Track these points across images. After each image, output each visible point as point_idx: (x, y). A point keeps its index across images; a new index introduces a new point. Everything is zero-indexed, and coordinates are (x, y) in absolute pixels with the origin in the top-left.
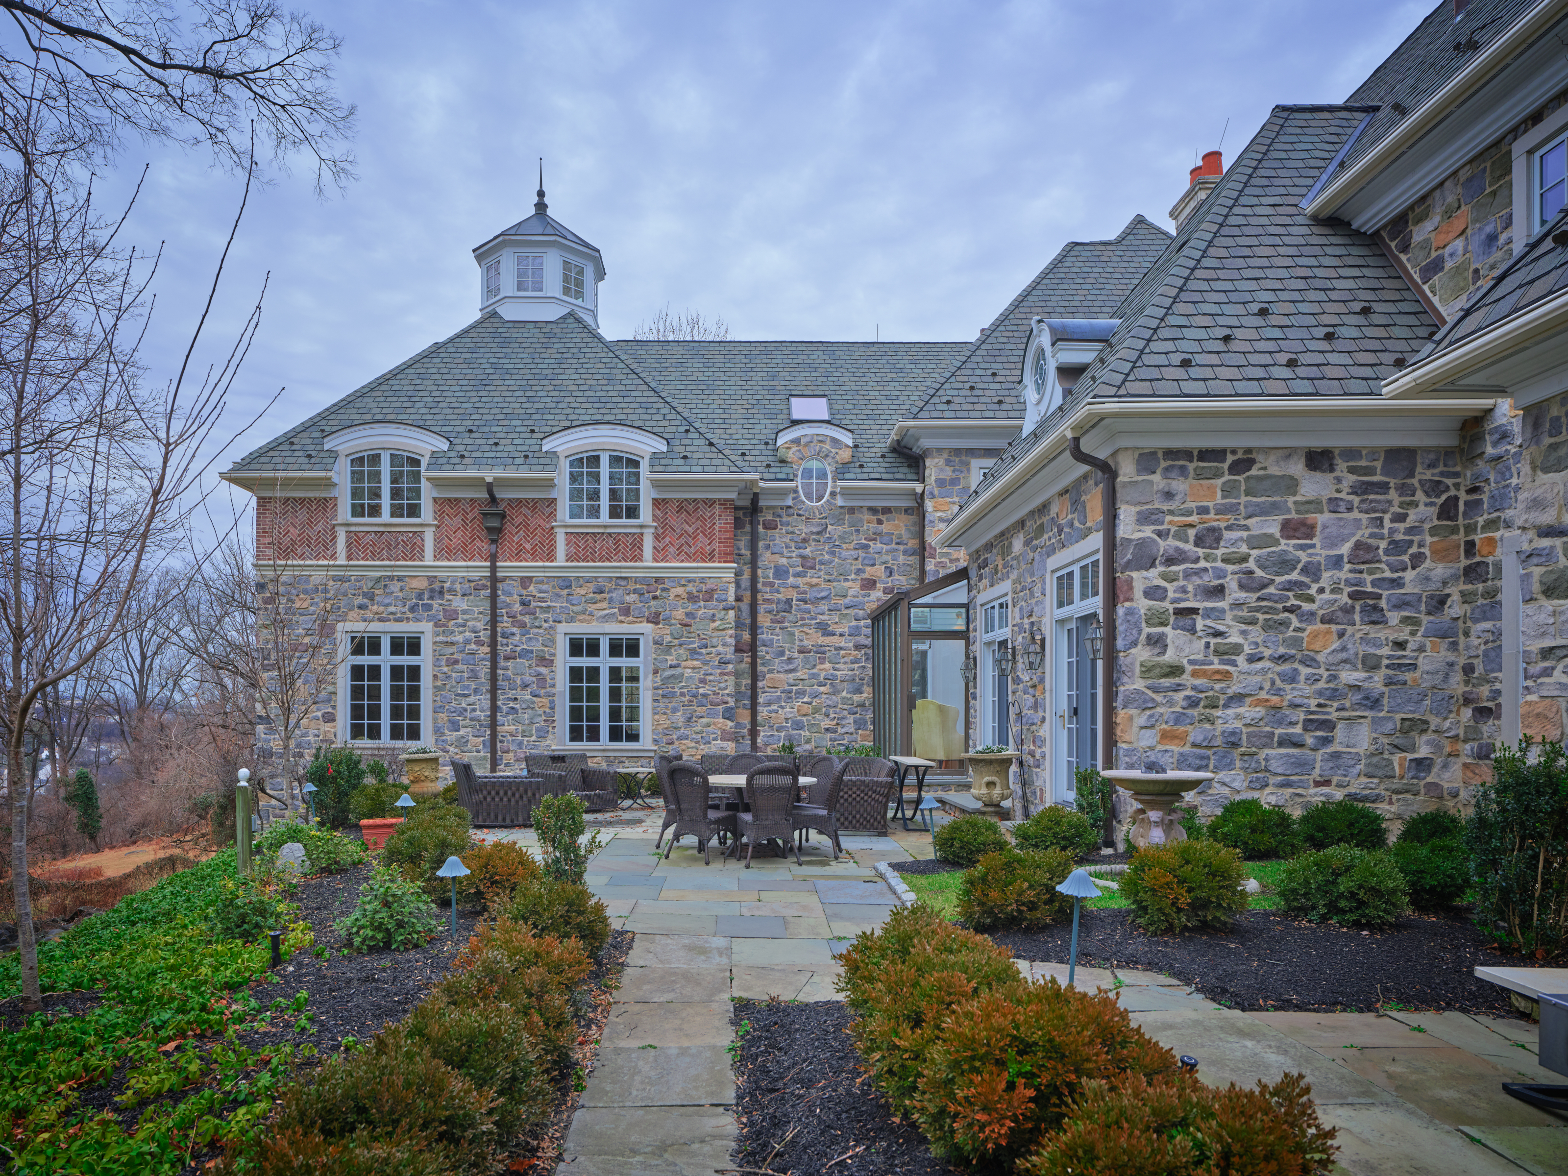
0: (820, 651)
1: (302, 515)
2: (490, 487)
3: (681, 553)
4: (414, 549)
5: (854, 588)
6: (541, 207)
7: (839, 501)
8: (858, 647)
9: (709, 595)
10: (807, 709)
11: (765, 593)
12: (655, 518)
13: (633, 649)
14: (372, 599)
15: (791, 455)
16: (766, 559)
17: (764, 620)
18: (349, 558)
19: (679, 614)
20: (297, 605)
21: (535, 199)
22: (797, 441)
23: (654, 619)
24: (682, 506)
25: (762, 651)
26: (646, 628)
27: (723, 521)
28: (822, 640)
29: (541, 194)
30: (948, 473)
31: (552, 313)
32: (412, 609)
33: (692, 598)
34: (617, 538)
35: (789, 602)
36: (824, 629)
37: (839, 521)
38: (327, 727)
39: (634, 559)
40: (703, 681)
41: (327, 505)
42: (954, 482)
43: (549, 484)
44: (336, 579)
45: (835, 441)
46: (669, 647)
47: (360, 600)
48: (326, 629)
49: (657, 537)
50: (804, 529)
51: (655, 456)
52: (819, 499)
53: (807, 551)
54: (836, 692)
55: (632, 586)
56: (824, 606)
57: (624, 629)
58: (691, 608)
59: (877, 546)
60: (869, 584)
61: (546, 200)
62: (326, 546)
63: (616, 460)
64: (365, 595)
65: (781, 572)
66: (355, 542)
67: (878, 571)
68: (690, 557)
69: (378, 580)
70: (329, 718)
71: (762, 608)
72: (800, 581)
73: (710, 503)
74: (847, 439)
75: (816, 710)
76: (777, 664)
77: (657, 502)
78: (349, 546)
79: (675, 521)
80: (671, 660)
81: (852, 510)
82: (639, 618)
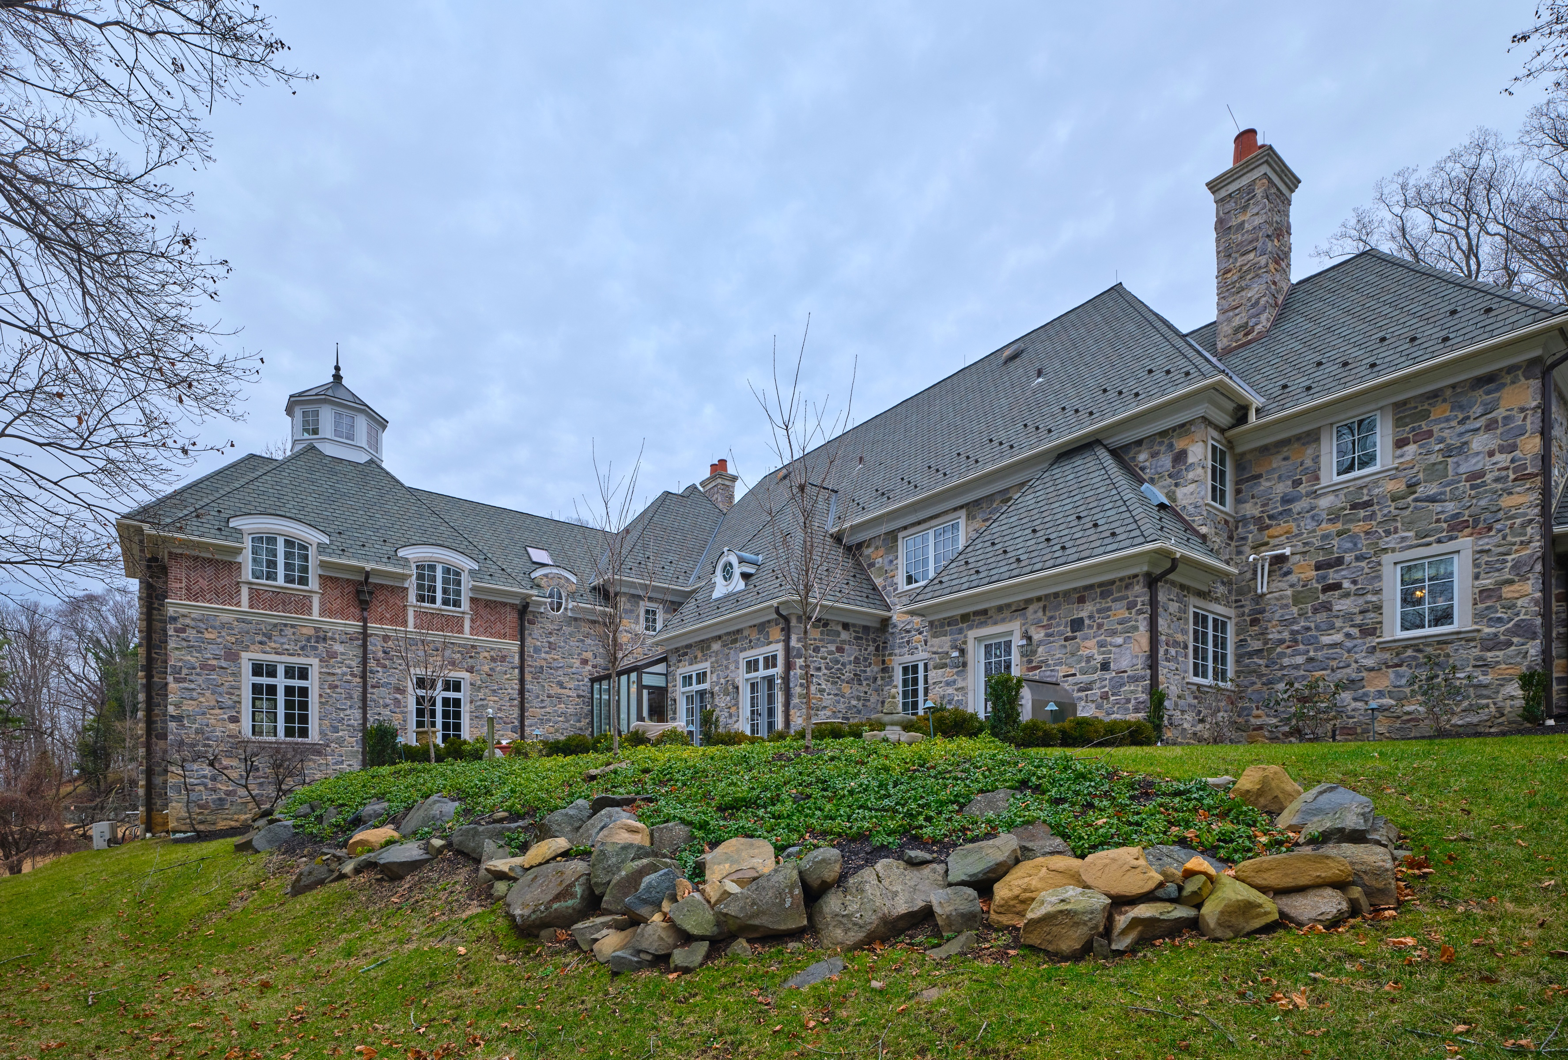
0: (559, 697)
1: (210, 571)
2: (367, 574)
3: (485, 632)
4: (304, 605)
5: (577, 663)
6: (337, 378)
7: (569, 614)
8: (579, 696)
9: (503, 659)
10: (552, 730)
11: (529, 661)
12: (471, 609)
13: (457, 687)
14: (270, 638)
15: (543, 583)
16: (529, 641)
17: (528, 677)
18: (251, 607)
19: (486, 668)
20: (207, 635)
21: (333, 372)
22: (546, 576)
23: (470, 670)
24: (488, 604)
25: (527, 695)
26: (467, 675)
27: (511, 617)
28: (560, 691)
29: (337, 368)
30: (628, 606)
31: (363, 458)
32: (302, 648)
33: (493, 659)
34: (448, 618)
35: (542, 667)
36: (561, 685)
37: (569, 625)
38: (232, 726)
39: (458, 632)
40: (500, 709)
41: (232, 567)
42: (631, 611)
43: (404, 577)
44: (238, 620)
45: (567, 580)
46: (480, 688)
47: (259, 638)
48: (233, 656)
49: (472, 620)
50: (550, 627)
51: (471, 572)
52: (558, 610)
53: (552, 640)
54: (567, 721)
55: (456, 649)
56: (560, 672)
57: (454, 675)
58: (493, 665)
59: (588, 641)
60: (585, 662)
61: (342, 373)
62: (232, 595)
63: (447, 571)
64: (264, 635)
65: (537, 650)
66: (256, 596)
67: (589, 655)
68: (491, 635)
69: (275, 625)
70: (235, 720)
71: (527, 670)
72: (547, 656)
73: (505, 604)
74: (573, 579)
75: (557, 731)
76: (535, 703)
77: (473, 600)
78: (251, 599)
79: (482, 612)
80: (481, 695)
81: (576, 619)
82: (461, 669)
